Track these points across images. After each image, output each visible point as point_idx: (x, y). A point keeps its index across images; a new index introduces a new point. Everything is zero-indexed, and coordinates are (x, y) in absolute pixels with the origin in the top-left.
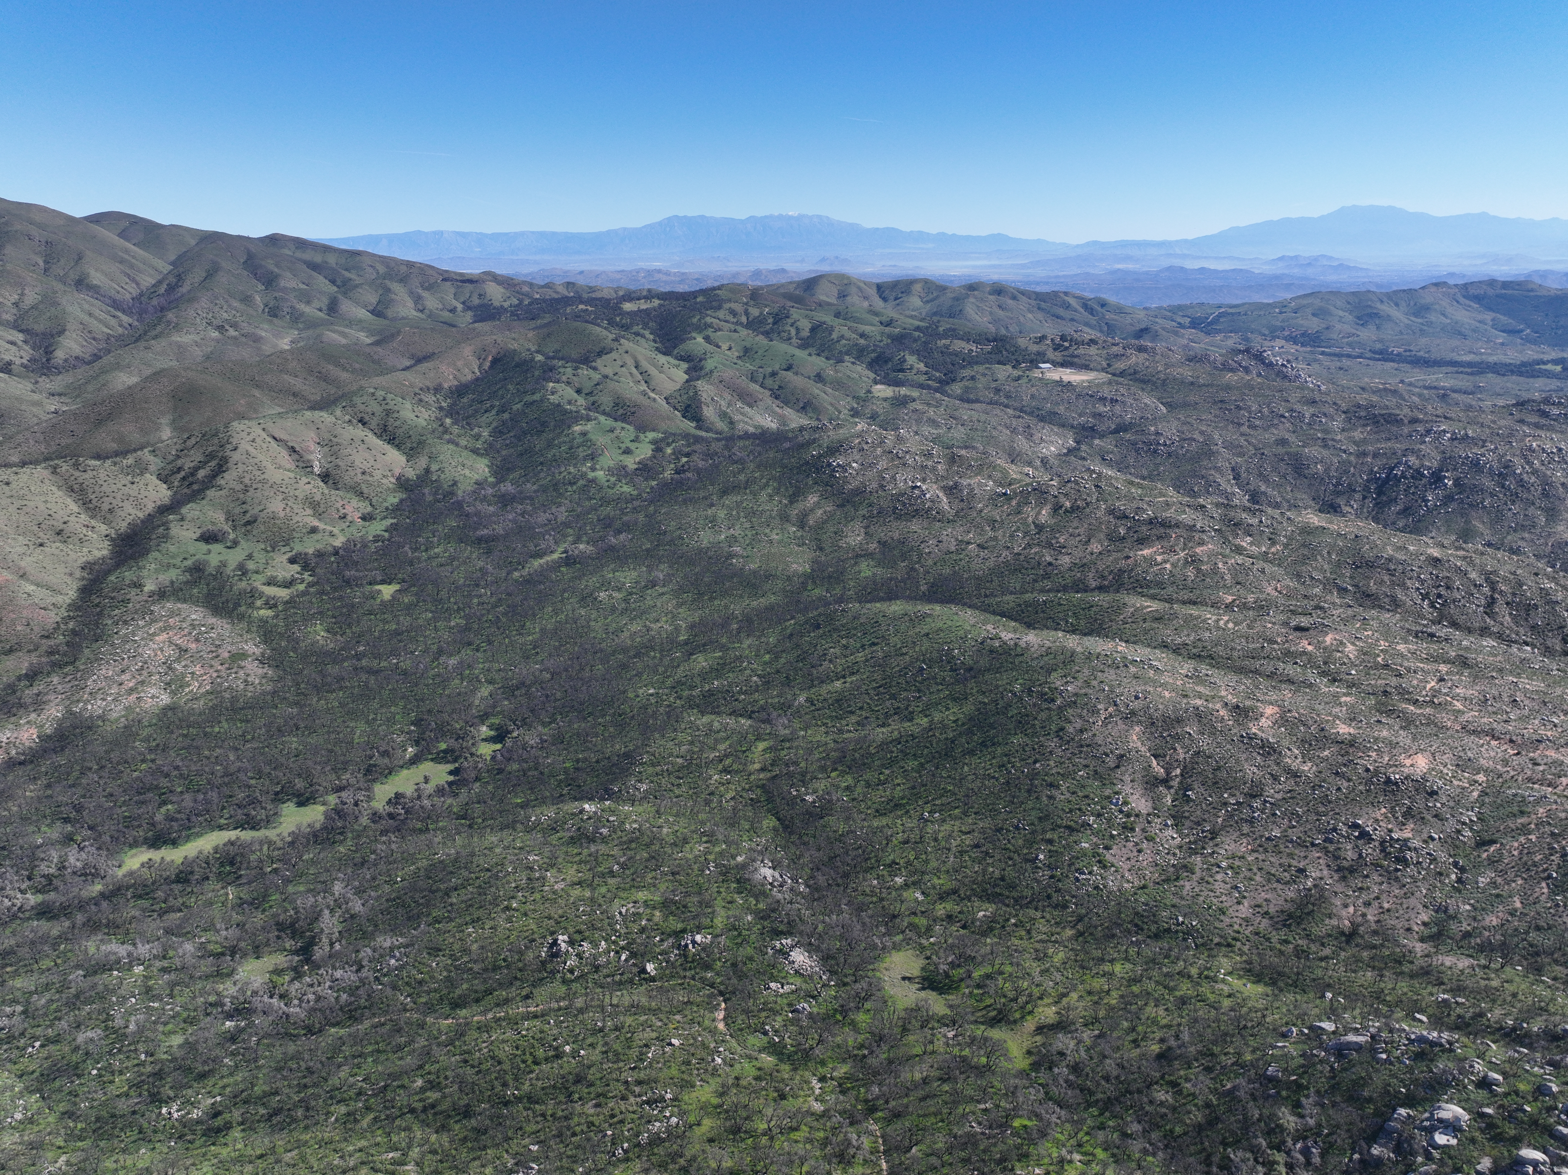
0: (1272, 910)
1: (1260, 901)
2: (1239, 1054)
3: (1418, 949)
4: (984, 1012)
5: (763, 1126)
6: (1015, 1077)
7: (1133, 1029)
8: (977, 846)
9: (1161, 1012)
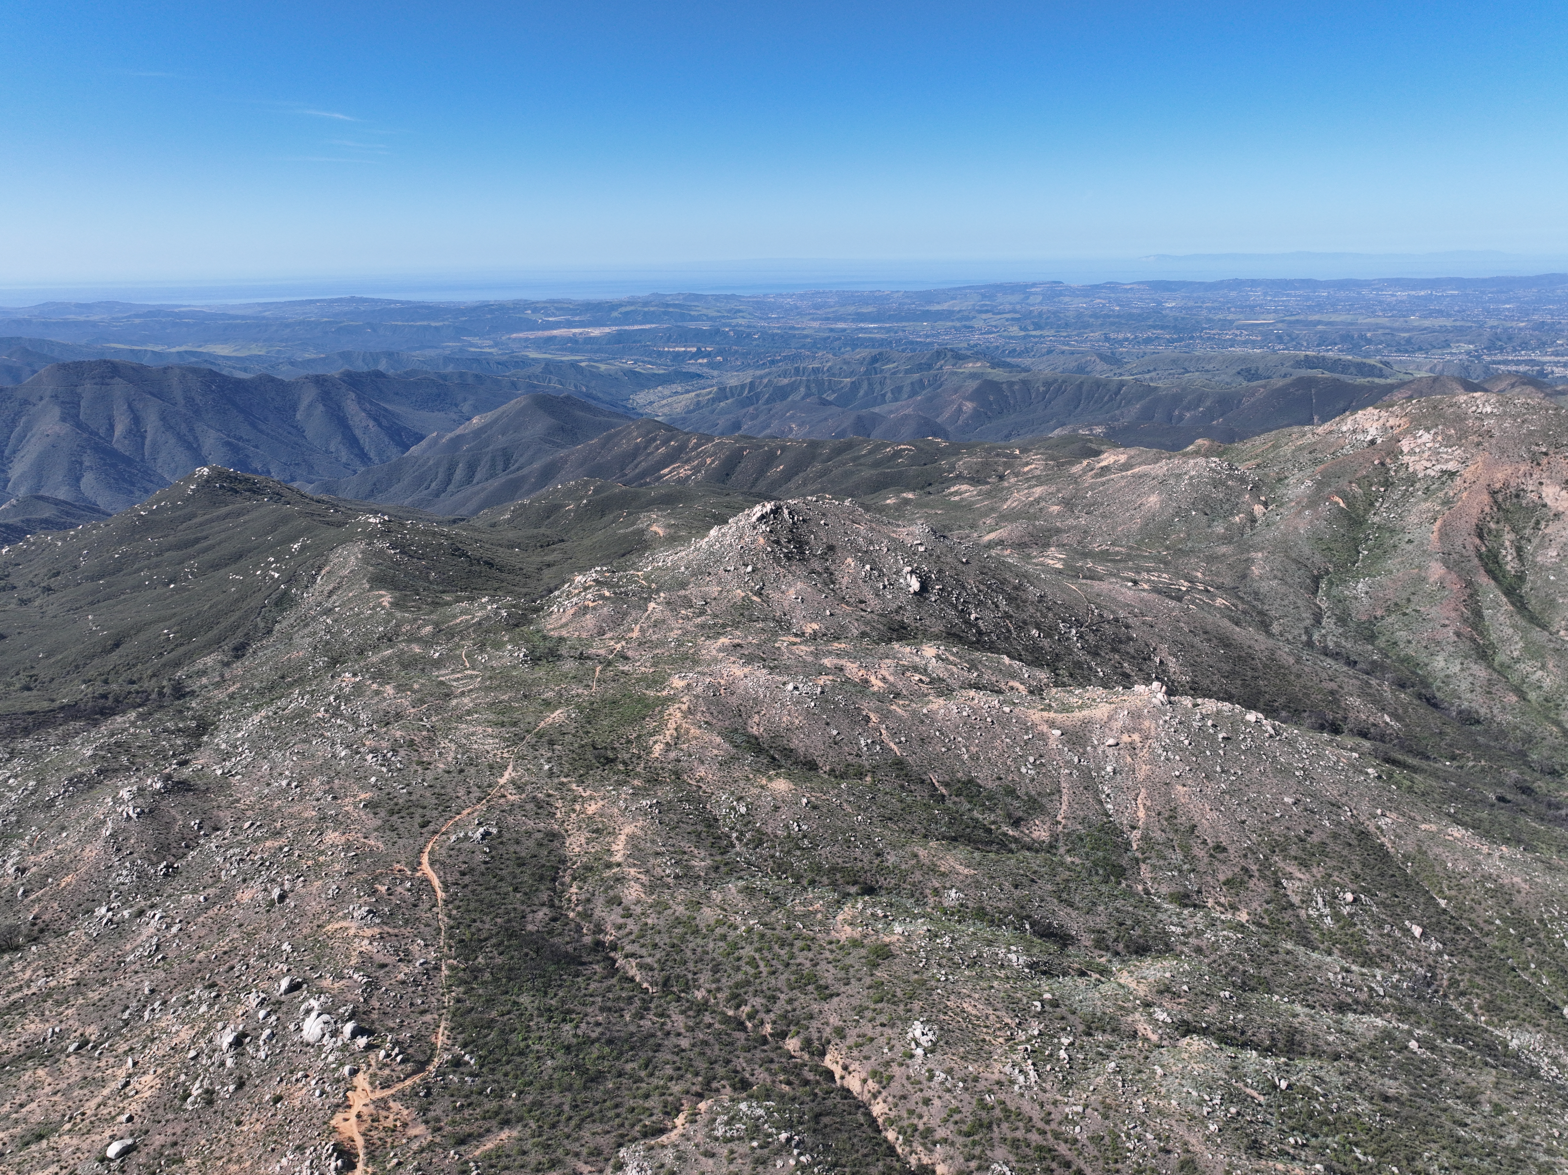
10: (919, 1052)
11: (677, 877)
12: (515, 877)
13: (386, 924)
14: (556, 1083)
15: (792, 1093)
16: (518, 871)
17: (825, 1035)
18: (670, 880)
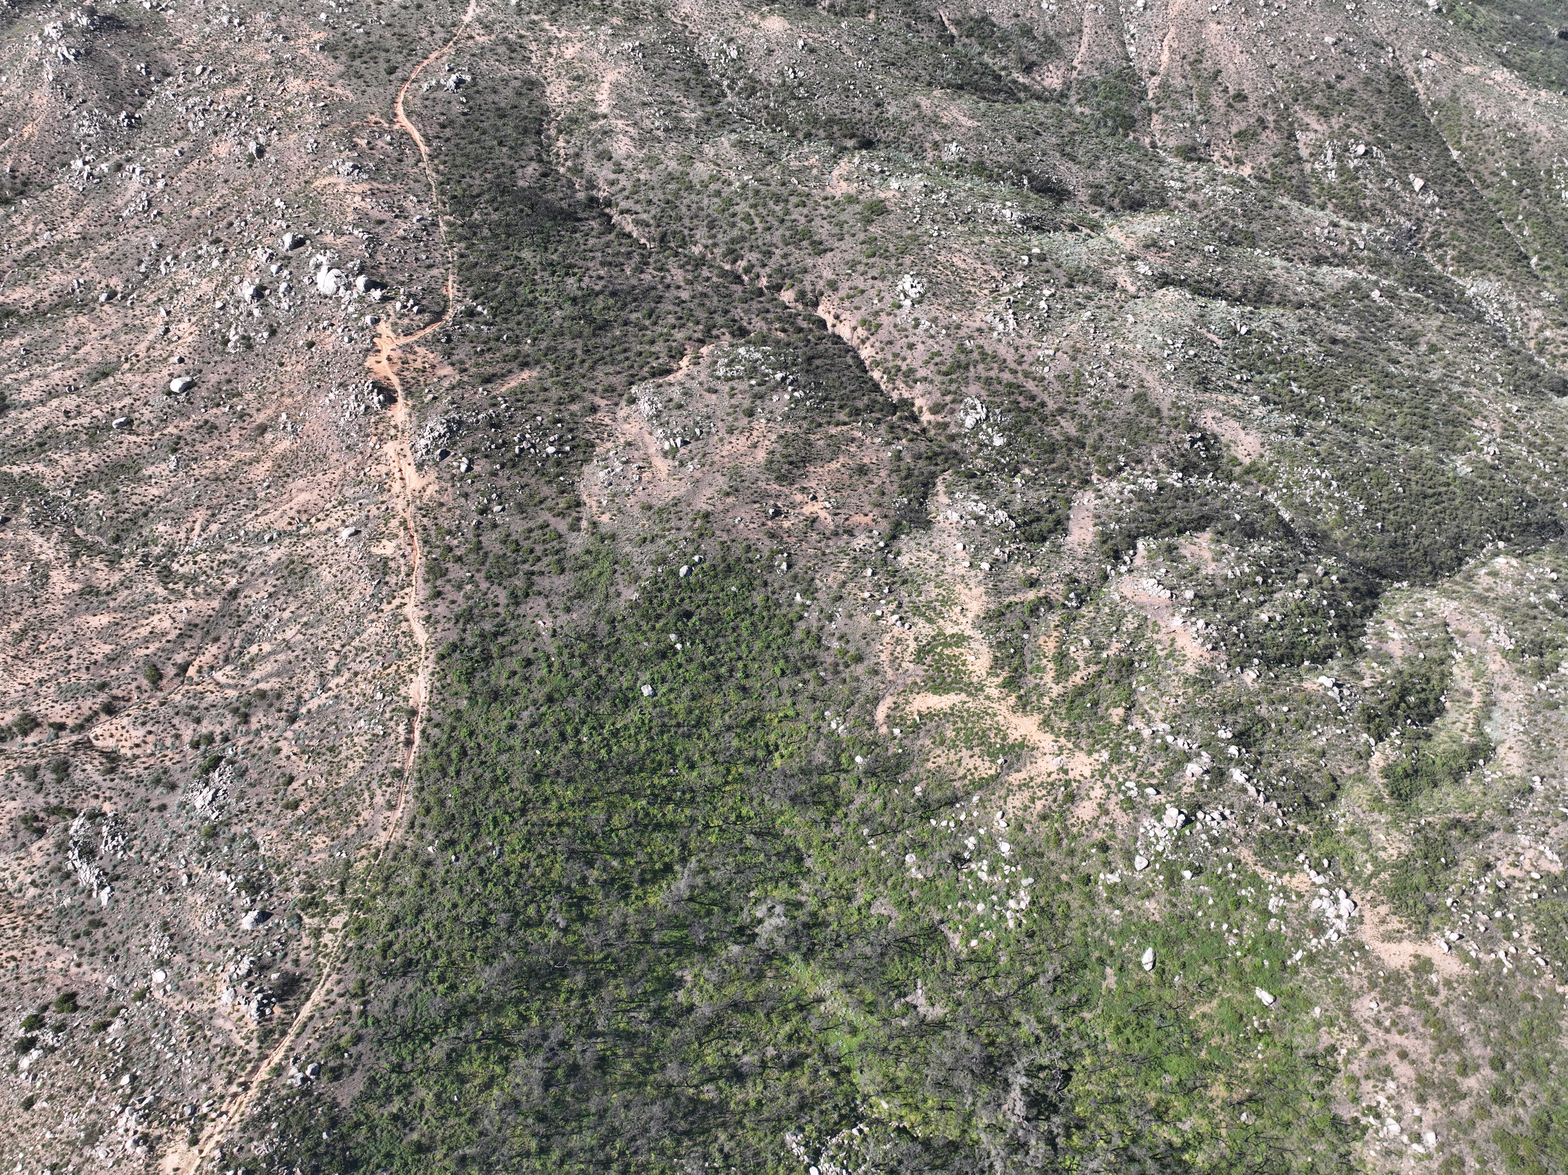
10: (907, 303)
11: (667, 130)
12: (498, 130)
13: (375, 180)
14: (566, 331)
15: (786, 339)
16: (500, 123)
17: (818, 288)
18: (660, 133)
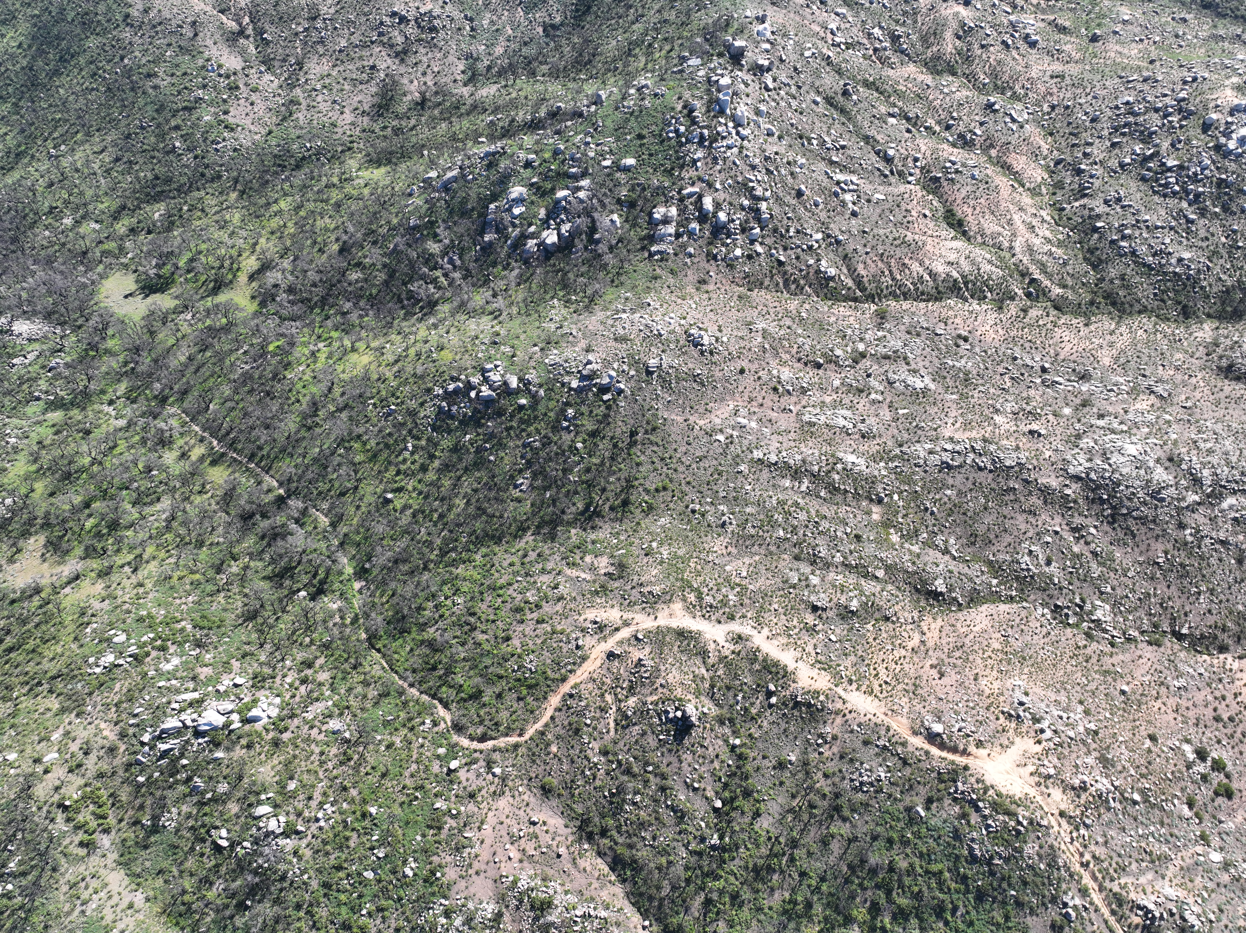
0: (366, 108)
1: (355, 105)
2: (389, 222)
3: (465, 93)
4: (204, 288)
5: (87, 460)
6: (253, 319)
7: (315, 242)
8: (117, 160)
9: (327, 220)
